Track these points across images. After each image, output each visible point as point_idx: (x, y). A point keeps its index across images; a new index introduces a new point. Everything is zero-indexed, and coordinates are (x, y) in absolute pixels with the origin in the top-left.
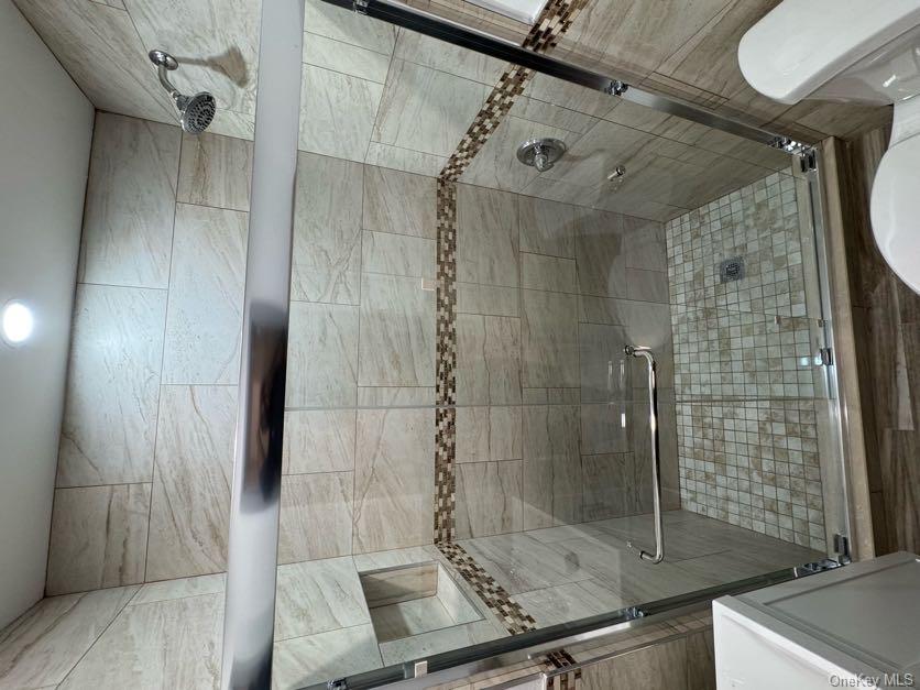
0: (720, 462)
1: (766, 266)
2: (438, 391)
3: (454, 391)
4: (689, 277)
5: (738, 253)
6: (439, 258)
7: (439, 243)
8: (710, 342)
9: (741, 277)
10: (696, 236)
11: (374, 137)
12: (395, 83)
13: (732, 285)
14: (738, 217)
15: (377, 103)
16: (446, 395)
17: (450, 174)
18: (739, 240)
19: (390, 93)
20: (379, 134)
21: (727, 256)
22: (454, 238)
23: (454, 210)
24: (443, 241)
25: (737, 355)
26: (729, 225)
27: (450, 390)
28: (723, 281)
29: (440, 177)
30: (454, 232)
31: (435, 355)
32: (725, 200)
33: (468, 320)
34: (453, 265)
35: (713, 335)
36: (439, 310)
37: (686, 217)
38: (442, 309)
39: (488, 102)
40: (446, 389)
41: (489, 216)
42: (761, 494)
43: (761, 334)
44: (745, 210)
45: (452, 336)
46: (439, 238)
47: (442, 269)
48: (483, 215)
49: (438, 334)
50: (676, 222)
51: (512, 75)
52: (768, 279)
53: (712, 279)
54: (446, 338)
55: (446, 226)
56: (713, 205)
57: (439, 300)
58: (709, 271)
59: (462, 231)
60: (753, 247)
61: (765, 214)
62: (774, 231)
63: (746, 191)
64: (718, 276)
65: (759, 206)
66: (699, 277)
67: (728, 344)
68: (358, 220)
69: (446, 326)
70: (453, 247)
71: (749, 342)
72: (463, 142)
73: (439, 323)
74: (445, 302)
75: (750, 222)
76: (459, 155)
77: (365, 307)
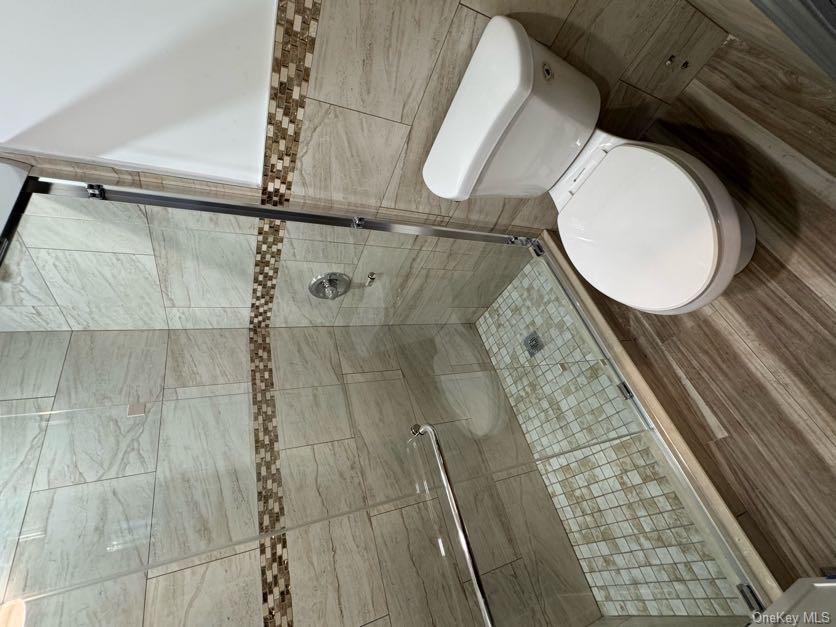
0: (608, 538)
1: (554, 332)
2: (263, 551)
3: (284, 546)
4: (508, 360)
5: (532, 329)
6: (255, 398)
7: (254, 384)
8: (545, 411)
9: (542, 347)
10: (499, 326)
11: (167, 303)
12: (163, 252)
13: (538, 355)
14: (519, 302)
15: (154, 272)
16: (274, 554)
17: (260, 322)
18: (528, 320)
19: (163, 261)
20: (171, 300)
21: (526, 334)
22: (271, 376)
23: (269, 352)
24: (258, 382)
25: (570, 416)
26: (516, 310)
27: (279, 547)
28: (532, 355)
29: (252, 326)
30: (271, 371)
31: (255, 506)
32: (506, 294)
33: (294, 455)
34: (271, 403)
35: (545, 404)
36: (257, 452)
37: (487, 314)
38: (262, 451)
39: (258, 253)
40: (273, 547)
41: (306, 349)
42: (658, 562)
43: (577, 390)
44: (521, 296)
45: (277, 478)
46: (254, 379)
47: (259, 409)
48: (300, 350)
49: (259, 480)
50: (481, 320)
51: (266, 228)
52: (559, 342)
53: (523, 356)
54: (270, 482)
55: (261, 367)
56: (500, 300)
57: (257, 441)
58: (519, 351)
59: (278, 369)
60: (539, 321)
61: (535, 295)
62: (546, 304)
63: (515, 282)
64: (527, 353)
65: (528, 290)
66: (514, 357)
67: (559, 409)
68: (159, 381)
69: (268, 468)
70: (270, 384)
71: (572, 400)
72: (255, 291)
73: (259, 466)
74: (265, 442)
75: (528, 303)
76: (258, 303)
77: (164, 472)
